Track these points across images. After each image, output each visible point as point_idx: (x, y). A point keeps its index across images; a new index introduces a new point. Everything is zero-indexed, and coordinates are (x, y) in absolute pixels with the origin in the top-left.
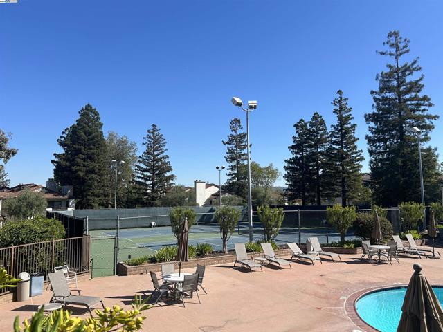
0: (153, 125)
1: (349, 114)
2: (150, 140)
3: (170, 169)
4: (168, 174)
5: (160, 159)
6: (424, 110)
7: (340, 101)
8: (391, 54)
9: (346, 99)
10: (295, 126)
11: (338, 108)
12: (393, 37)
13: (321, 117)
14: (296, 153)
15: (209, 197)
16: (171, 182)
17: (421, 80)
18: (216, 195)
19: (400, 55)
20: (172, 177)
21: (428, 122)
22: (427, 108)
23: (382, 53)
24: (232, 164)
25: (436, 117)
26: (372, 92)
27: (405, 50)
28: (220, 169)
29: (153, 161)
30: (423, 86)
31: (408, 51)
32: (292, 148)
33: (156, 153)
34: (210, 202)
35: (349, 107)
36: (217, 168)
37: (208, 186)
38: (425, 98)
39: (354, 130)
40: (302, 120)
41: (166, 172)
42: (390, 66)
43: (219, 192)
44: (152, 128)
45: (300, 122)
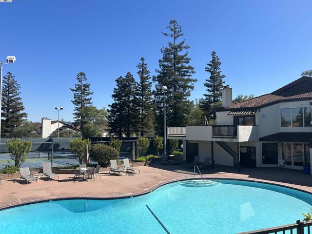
0: (9, 73)
1: (148, 75)
2: (6, 85)
3: (22, 108)
4: (21, 112)
5: (14, 100)
6: (189, 76)
7: (142, 65)
8: (172, 36)
9: (146, 64)
10: (116, 81)
11: (141, 70)
12: (173, 24)
13: (132, 76)
14: (117, 100)
15: (54, 130)
16: (24, 118)
17: (186, 55)
18: (60, 129)
19: (178, 36)
20: (24, 115)
21: (189, 84)
22: (191, 74)
23: (166, 34)
24: (77, 106)
25: (195, 81)
26: (160, 61)
27: (179, 34)
28: (59, 109)
29: (8, 102)
30: (190, 59)
31: (182, 35)
32: (113, 96)
33: (10, 95)
34: (54, 134)
35: (147, 69)
36: (56, 108)
37: (53, 122)
38: (189, 68)
39: (151, 86)
40: (121, 77)
41: (19, 110)
42: (170, 44)
43: (63, 127)
44: (8, 75)
45: (120, 78)
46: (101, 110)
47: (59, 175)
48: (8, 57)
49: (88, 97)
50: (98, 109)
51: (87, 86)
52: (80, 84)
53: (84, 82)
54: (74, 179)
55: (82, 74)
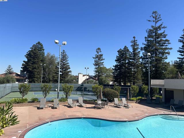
0: (63, 50)
1: (138, 46)
2: (62, 56)
4: (69, 70)
5: (65, 64)
6: (166, 46)
7: (134, 41)
8: (154, 21)
9: (136, 40)
10: (118, 51)
11: (133, 44)
12: (155, 14)
13: (127, 48)
14: (118, 63)
15: (84, 80)
16: (70, 73)
17: (164, 32)
18: (87, 79)
19: (158, 21)
20: (70, 71)
21: (166, 51)
22: (168, 45)
23: (149, 21)
24: (96, 67)
25: (171, 49)
26: (145, 38)
27: (159, 19)
28: (87, 68)
29: (63, 65)
30: (167, 35)
31: (161, 20)
32: (116, 60)
33: (64, 62)
34: (84, 82)
35: (137, 43)
36: (85, 68)
37: (84, 76)
38: (167, 40)
39: (140, 53)
40: (121, 49)
41: (68, 69)
42: (152, 27)
43: (89, 78)
44: (63, 51)
45: (120, 50)
46: (109, 69)
47: (86, 104)
48: (63, 42)
49: (102, 62)
50: (107, 68)
51: (101, 55)
52: (98, 54)
53: (100, 53)
54: (94, 108)
55: (99, 49)
